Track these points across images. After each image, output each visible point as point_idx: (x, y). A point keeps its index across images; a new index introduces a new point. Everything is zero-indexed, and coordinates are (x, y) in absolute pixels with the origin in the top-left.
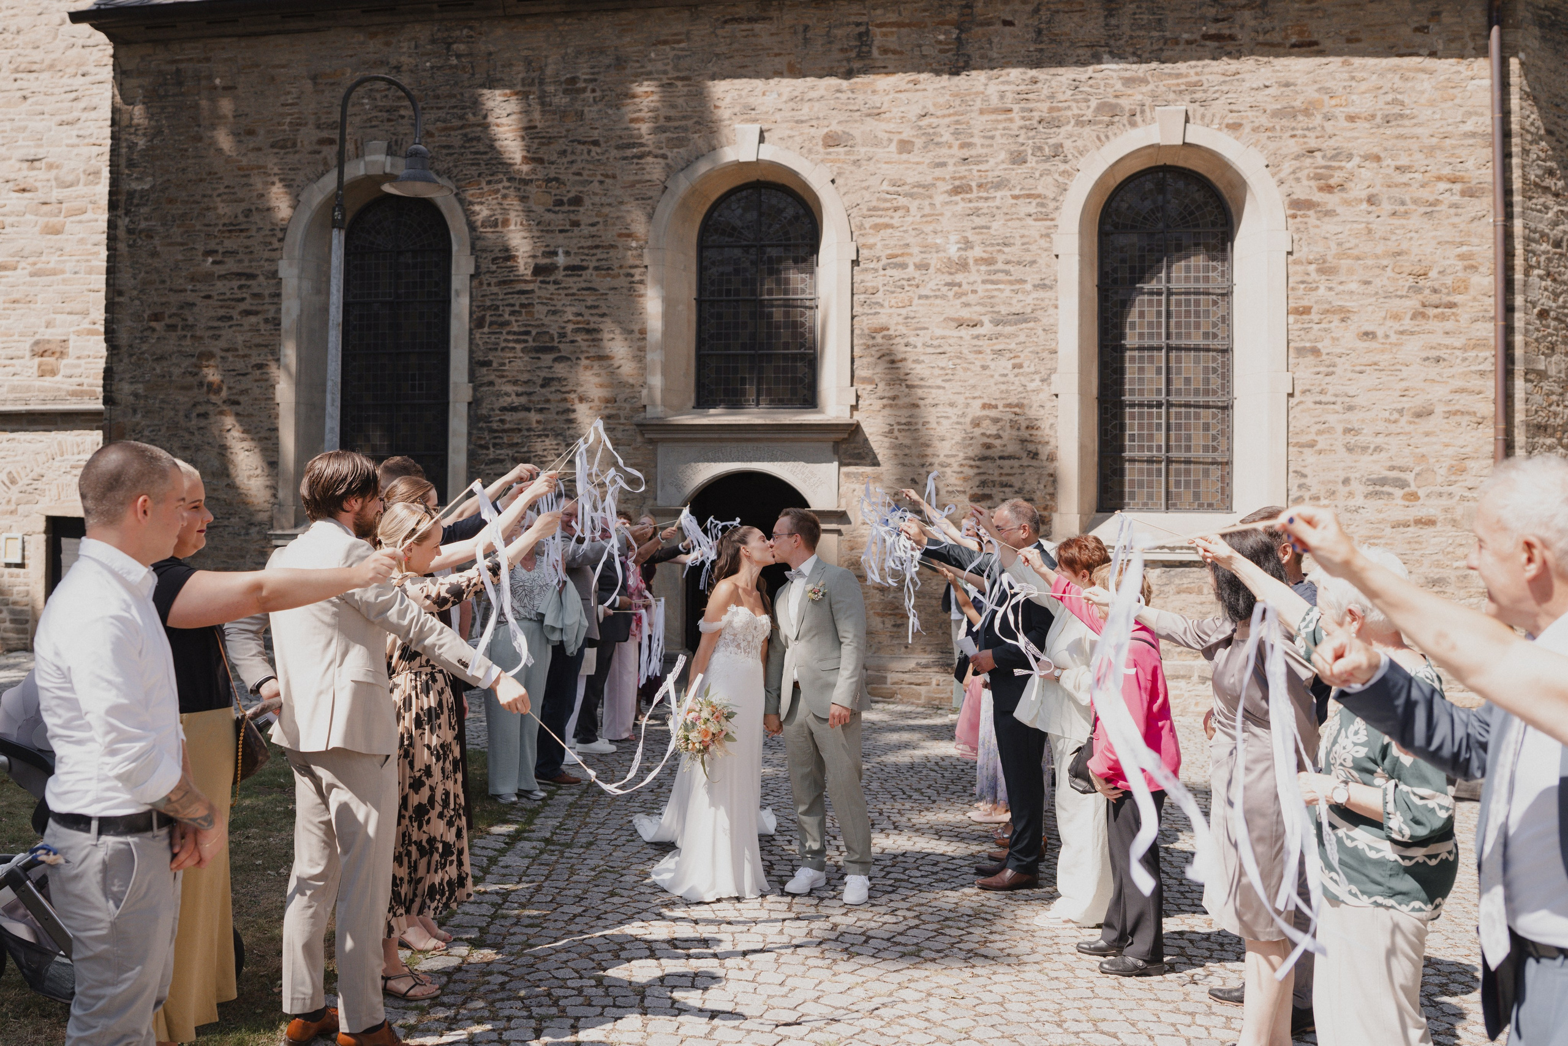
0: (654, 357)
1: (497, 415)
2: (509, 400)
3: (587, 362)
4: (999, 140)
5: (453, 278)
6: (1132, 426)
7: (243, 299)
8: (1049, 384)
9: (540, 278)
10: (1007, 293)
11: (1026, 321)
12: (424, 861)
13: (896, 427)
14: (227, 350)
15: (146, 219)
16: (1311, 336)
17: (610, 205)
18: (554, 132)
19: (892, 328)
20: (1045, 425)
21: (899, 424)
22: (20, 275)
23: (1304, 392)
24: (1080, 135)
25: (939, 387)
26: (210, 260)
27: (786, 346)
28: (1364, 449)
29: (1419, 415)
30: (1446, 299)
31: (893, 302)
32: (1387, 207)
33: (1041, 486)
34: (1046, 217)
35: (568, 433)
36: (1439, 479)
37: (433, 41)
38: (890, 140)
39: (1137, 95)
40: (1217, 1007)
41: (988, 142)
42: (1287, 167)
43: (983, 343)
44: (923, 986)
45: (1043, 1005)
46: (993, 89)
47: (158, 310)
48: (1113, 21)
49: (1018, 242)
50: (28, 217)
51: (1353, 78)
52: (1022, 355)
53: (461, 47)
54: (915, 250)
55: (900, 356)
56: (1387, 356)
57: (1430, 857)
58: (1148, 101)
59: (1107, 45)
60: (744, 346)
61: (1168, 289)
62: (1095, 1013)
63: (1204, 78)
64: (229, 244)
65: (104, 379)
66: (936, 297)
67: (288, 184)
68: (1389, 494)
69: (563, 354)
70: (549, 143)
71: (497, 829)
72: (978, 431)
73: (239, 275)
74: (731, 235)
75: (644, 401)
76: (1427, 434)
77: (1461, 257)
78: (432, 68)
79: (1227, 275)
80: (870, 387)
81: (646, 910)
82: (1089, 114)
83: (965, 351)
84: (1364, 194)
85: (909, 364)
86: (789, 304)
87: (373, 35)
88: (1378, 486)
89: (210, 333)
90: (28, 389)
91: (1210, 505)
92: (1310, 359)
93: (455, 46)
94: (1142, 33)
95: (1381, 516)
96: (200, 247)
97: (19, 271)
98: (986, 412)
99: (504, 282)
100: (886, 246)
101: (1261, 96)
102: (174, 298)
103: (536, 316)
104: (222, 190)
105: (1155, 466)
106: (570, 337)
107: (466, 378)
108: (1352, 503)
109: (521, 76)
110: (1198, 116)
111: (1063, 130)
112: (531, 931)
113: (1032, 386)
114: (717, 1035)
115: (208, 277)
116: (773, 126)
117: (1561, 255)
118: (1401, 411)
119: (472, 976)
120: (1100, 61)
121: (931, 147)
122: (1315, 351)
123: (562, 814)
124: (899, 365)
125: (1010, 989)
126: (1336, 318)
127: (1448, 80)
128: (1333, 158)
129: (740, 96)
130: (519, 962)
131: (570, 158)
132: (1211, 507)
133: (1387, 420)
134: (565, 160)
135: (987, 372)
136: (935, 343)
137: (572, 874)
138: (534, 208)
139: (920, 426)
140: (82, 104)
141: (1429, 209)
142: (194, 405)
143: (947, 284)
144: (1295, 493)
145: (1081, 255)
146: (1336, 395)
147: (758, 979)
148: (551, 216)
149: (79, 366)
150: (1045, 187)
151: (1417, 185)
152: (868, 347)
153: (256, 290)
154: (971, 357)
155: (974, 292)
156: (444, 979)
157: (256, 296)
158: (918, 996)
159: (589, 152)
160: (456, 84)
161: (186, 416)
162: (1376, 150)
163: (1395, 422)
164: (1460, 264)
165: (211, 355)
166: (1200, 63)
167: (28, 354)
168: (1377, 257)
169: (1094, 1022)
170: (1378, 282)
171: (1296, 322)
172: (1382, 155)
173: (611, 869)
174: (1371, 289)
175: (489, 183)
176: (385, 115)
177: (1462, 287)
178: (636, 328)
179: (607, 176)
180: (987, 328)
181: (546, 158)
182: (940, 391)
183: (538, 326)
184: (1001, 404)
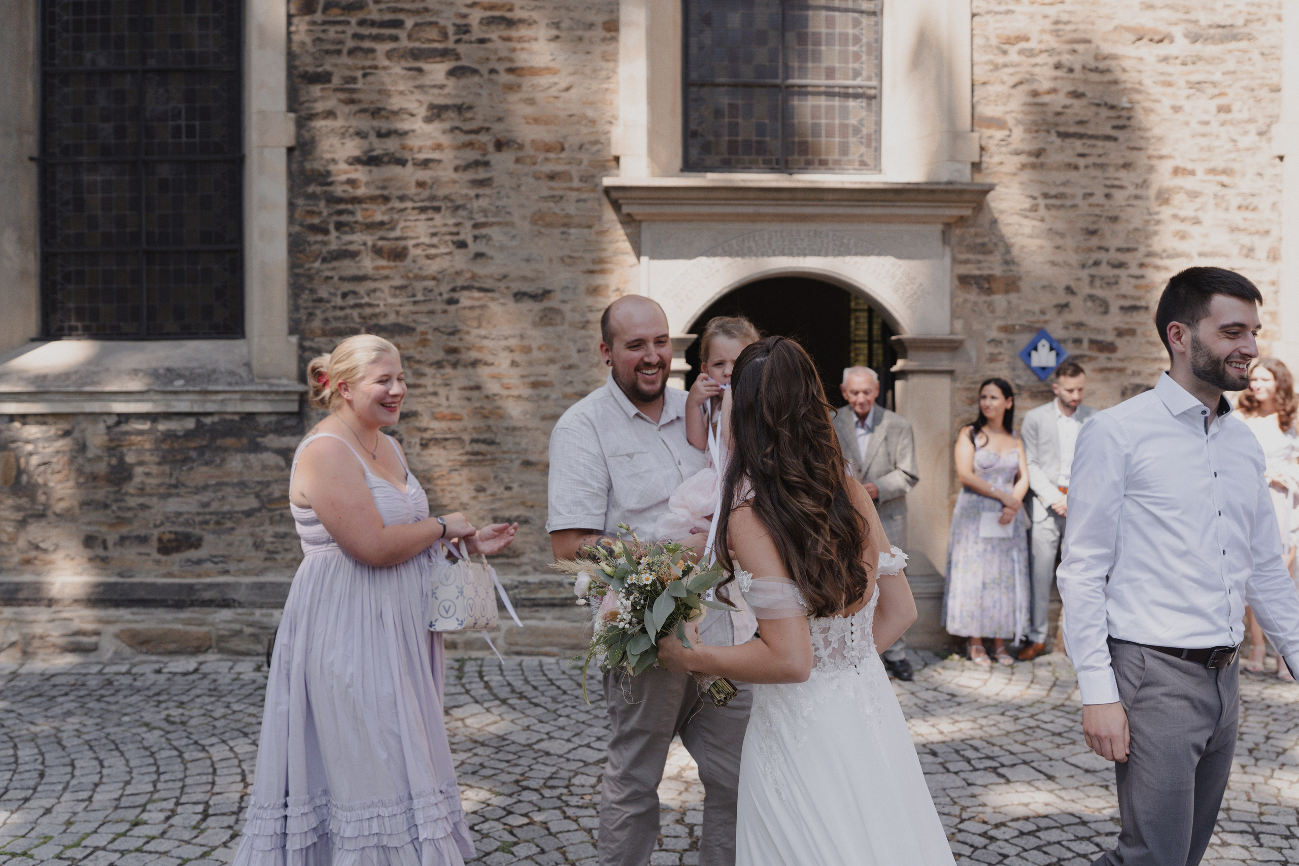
0: (634, 74)
1: (341, 172)
2: (364, 144)
3: (512, 77)
8: (1269, 140)
11: (1235, 38)
13: (1042, 202)
19: (1035, 37)
20: (1267, 203)
27: (831, 73)
35: (476, 204)
43: (1174, 69)
52: (1231, 92)
69: (464, 62)
72: (1166, 211)
75: (616, 150)
80: (999, 134)
83: (1148, 82)
85: (1061, 99)
98: (1180, 181)
106: (477, 32)
107: (281, 103)
113: (1245, 142)
124: (1049, 98)
135: (1180, 117)
136: (1102, 65)
152: (996, 67)
178: (599, 19)
180: (1180, 46)
182: (1110, 144)
183: (417, 12)
184: (1200, 169)
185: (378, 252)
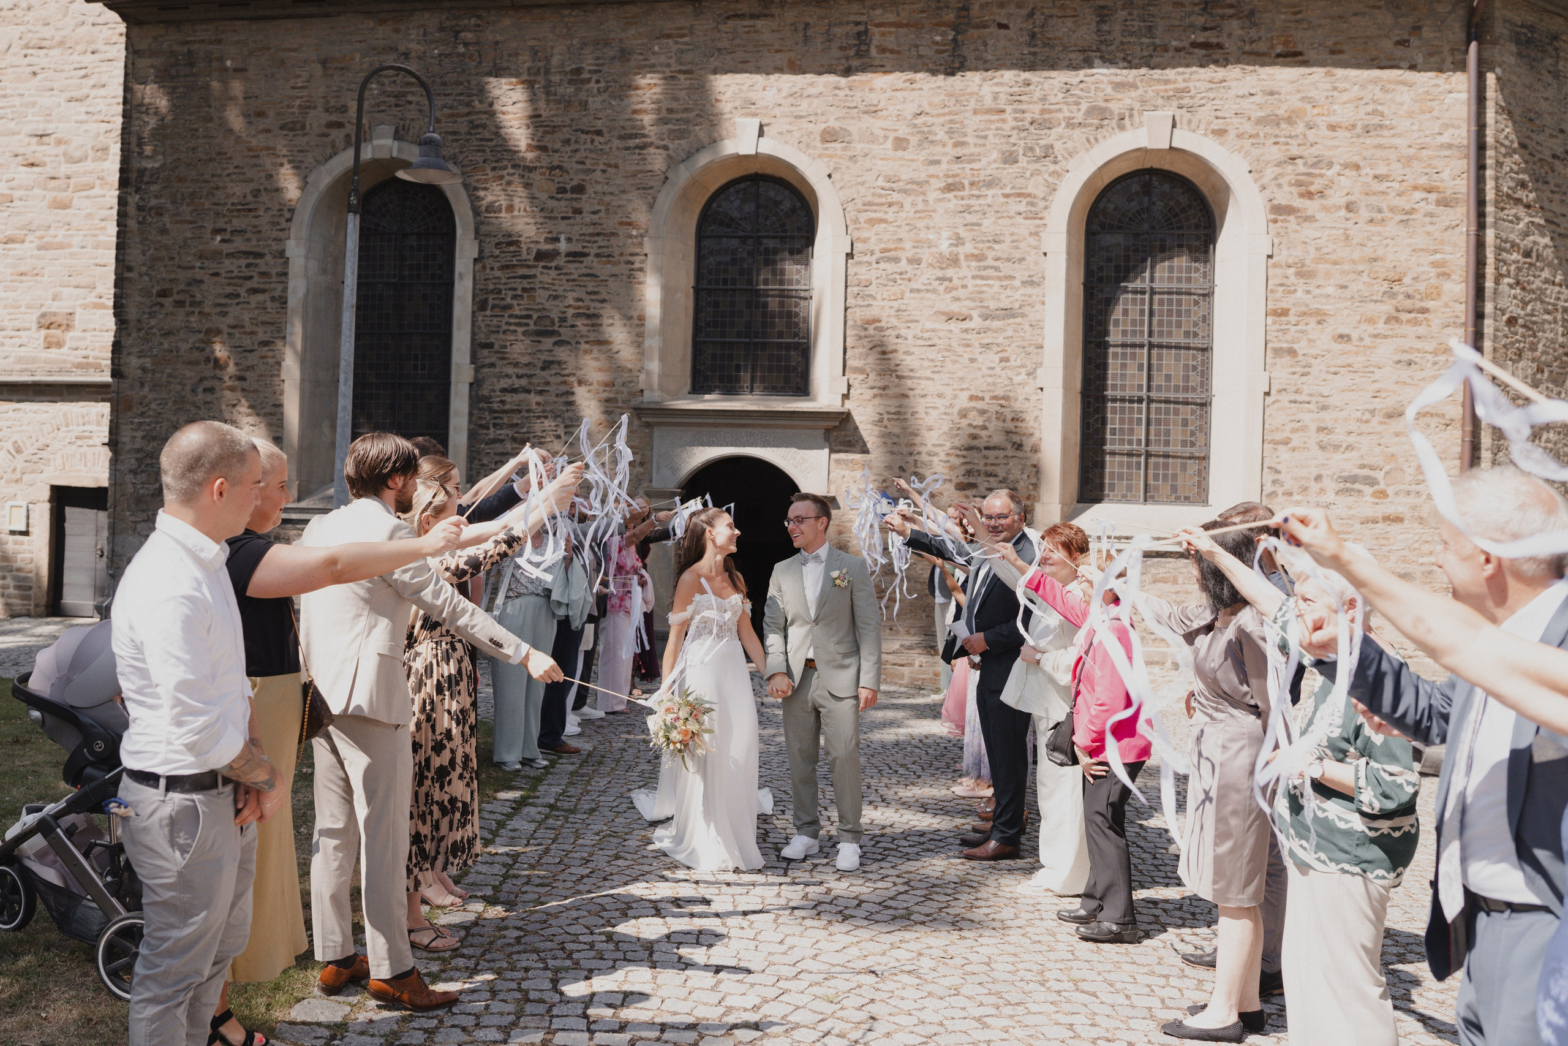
0: (653, 343)
1: (497, 396)
2: (510, 381)
3: (587, 346)
4: (991, 139)
5: (457, 262)
6: (1114, 420)
7: (251, 278)
8: (1035, 378)
9: (542, 264)
10: (996, 289)
11: (1013, 316)
12: (446, 820)
13: (886, 416)
14: (234, 327)
15: (156, 197)
16: (1288, 337)
17: (612, 193)
18: (558, 121)
19: (884, 320)
20: (1029, 417)
21: (888, 413)
22: (28, 248)
23: (1280, 391)
24: (1070, 138)
25: (928, 379)
26: (219, 238)
27: (781, 335)
28: (1337, 447)
29: (1390, 416)
30: (1419, 305)
31: (885, 295)
32: (1364, 214)
33: (1025, 476)
34: (1035, 216)
35: (566, 415)
36: (1408, 478)
37: (442, 29)
38: (886, 137)
39: (1127, 100)
40: (1189, 970)
41: (982, 141)
42: (1270, 172)
43: (972, 337)
44: (914, 946)
45: (1027, 966)
46: (987, 90)
47: (167, 286)
48: (1105, 27)
49: (1008, 239)
50: (37, 191)
51: (1335, 89)
52: (1009, 349)
53: (469, 36)
54: (908, 245)
55: (891, 348)
56: (1361, 358)
57: (1394, 829)
58: (1137, 106)
59: (1098, 50)
60: (739, 334)
61: (1152, 288)
62: (1076, 974)
63: (1191, 85)
64: (237, 223)
65: (113, 352)
66: (928, 291)
67: (297, 166)
68: (1360, 491)
69: (563, 338)
70: (553, 132)
71: (503, 795)
72: (964, 422)
73: (247, 254)
74: (729, 226)
75: (641, 386)
76: (1397, 435)
78: (440, 55)
79: (1209, 276)
80: (862, 377)
81: (650, 873)
82: (1079, 117)
83: (955, 344)
84: (1343, 201)
85: (900, 356)
86: (784, 295)
87: (382, 22)
88: (1349, 483)
89: (218, 309)
90: (34, 360)
91: (1187, 498)
92: (1287, 360)
93: (462, 35)
94: (1132, 39)
95: (1352, 512)
96: (209, 226)
97: (26, 244)
98: (974, 404)
99: (507, 267)
100: (880, 241)
101: (1246, 104)
102: (182, 275)
103: (538, 300)
104: (231, 170)
105: (1135, 459)
106: (570, 322)
107: (468, 360)
108: (1323, 499)
109: (527, 65)
110: (1185, 121)
111: (1054, 131)
112: (543, 890)
113: (1018, 379)
114: (722, 987)
115: (216, 255)
116: (773, 120)
117: (1531, 264)
118: (1373, 412)
119: (488, 930)
120: (1091, 66)
121: (926, 145)
122: (1292, 352)
123: (565, 781)
124: (891, 356)
125: (996, 951)
126: (1313, 321)
127: (1427, 93)
128: (1314, 165)
129: (741, 91)
130: (533, 918)
131: (574, 147)
132: (1187, 500)
133: (1360, 421)
134: (568, 149)
135: (975, 365)
136: (926, 335)
137: (578, 837)
138: (538, 195)
139: (908, 416)
140: (91, 82)
141: (1405, 217)
142: (201, 380)
143: (938, 279)
144: (1268, 488)
145: (1068, 253)
146: (1311, 395)
147: (759, 937)
148: (554, 203)
149: (85, 339)
150: (1037, 186)
151: (1393, 194)
152: (860, 338)
153: (263, 269)
154: (960, 350)
155: (964, 287)
156: (463, 933)
157: (263, 274)
158: (909, 955)
159: (592, 141)
160: (463, 71)
161: (193, 391)
162: (1356, 159)
163: (1367, 422)
164: (1433, 272)
165: (219, 332)
166: (1188, 70)
167: (34, 326)
168: (1354, 262)
169: (1075, 982)
170: (1354, 287)
171: (1274, 323)
172: (1361, 164)
173: (614, 834)
174: (1347, 293)
175: (494, 169)
176: (393, 100)
177: (1434, 294)
178: (635, 314)
179: (609, 165)
180: (976, 322)
181: (550, 146)
182: (929, 382)
183: (539, 310)
184: (987, 396)
185: (514, 440)
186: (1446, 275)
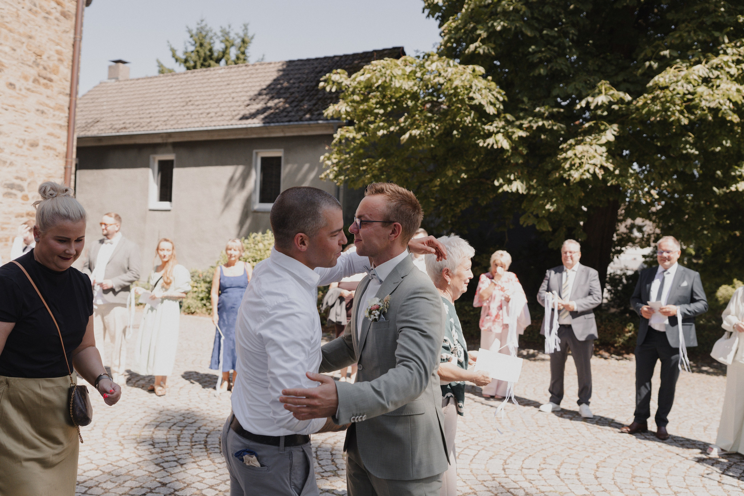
28: (5, 163)
29: (32, 145)
30: (49, 75)
56: (20, 103)
68: (15, 195)
76: (35, 158)
77: (58, 53)
95: (10, 209)
118: (24, 141)
133: (18, 146)
141: (47, 15)
163: (21, 147)
164: (56, 56)
168: (20, 34)
170: (19, 52)
174: (15, 55)
177: (56, 71)
186: (60, 60)
